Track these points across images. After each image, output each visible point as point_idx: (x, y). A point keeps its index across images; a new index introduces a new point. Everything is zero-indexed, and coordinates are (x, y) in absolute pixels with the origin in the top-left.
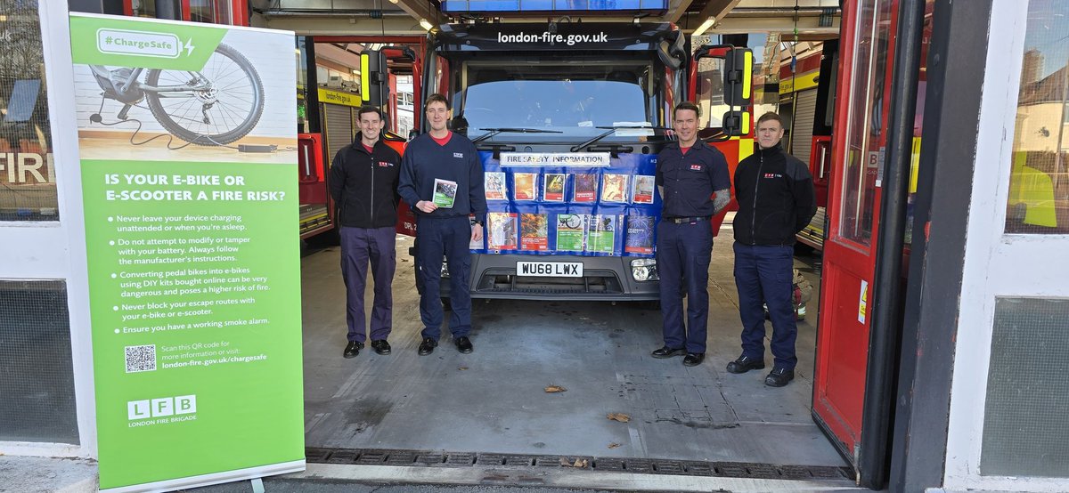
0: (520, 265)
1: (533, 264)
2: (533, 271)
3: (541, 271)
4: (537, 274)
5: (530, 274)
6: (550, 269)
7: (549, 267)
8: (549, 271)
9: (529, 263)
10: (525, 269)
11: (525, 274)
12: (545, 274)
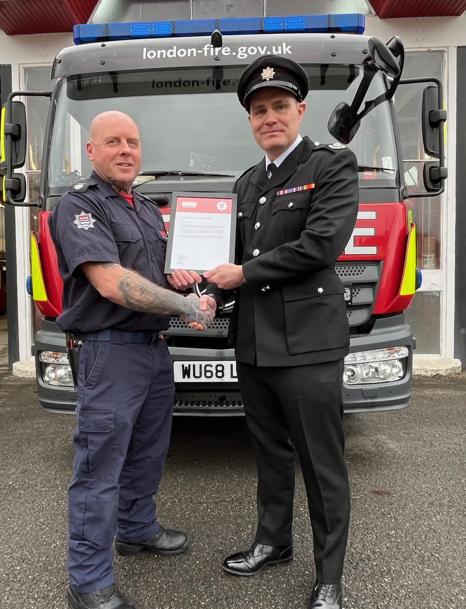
0: (178, 367)
1: (197, 363)
2: (197, 374)
3: (209, 374)
4: (203, 380)
5: (192, 380)
6: (222, 371)
7: (220, 368)
8: (220, 374)
9: (192, 363)
10: (186, 372)
11: (186, 380)
12: (214, 379)
